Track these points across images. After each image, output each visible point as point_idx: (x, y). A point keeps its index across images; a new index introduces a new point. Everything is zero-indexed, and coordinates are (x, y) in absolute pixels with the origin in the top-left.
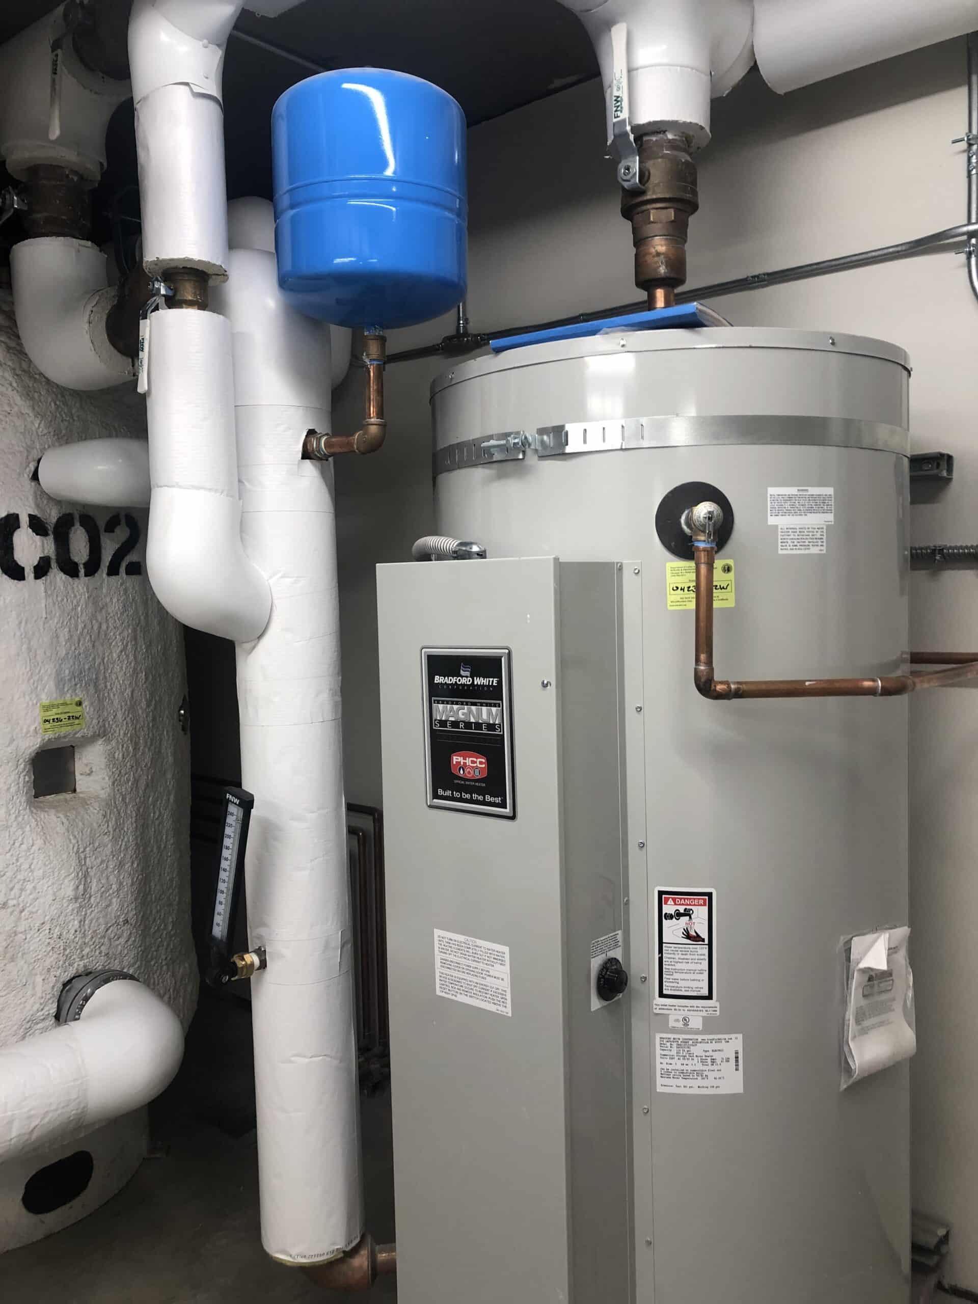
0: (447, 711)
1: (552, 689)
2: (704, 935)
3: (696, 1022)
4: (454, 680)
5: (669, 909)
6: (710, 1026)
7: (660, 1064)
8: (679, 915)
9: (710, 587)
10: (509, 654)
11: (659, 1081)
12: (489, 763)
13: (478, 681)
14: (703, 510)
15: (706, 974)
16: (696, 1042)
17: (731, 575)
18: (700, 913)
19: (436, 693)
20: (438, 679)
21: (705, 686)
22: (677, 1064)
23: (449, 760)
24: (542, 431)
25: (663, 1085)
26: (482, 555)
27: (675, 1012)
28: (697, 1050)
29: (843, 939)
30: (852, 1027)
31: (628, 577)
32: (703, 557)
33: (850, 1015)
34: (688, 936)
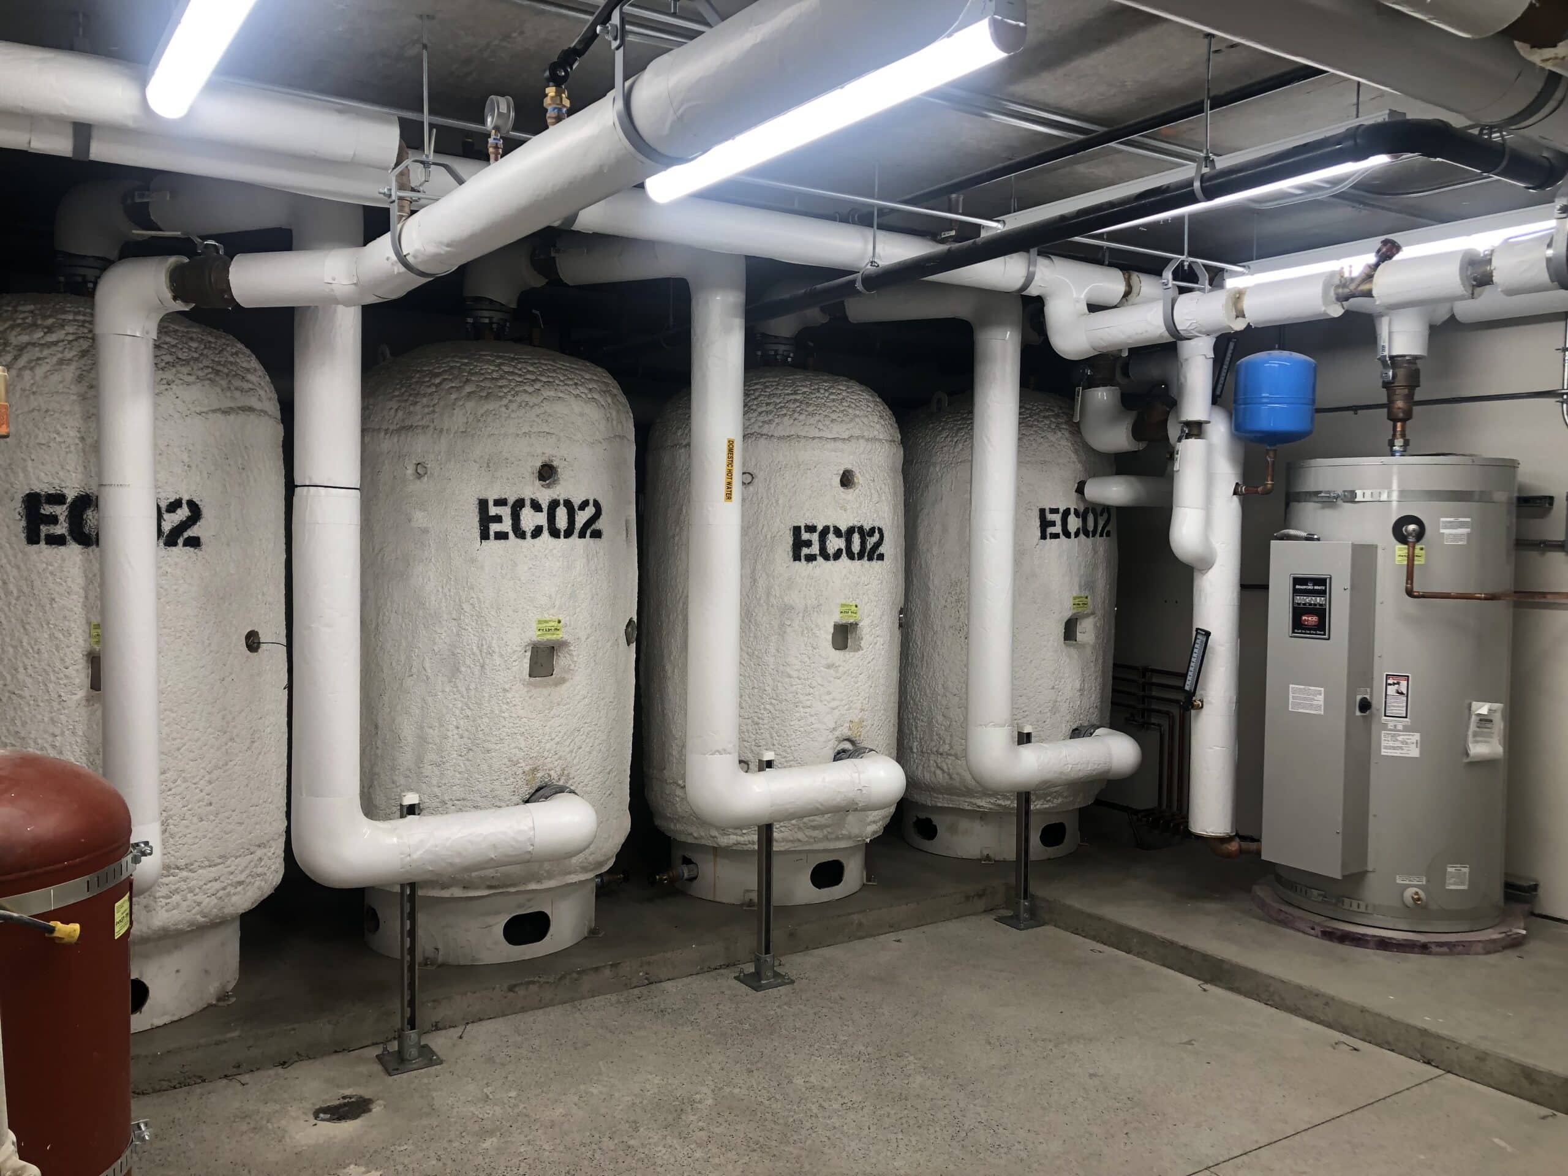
0: (1299, 599)
1: (1348, 591)
2: (1405, 692)
3: (1400, 727)
4: (1304, 587)
5: (1390, 681)
6: (1406, 729)
7: (1384, 743)
8: (1394, 684)
9: (1413, 556)
10: (1330, 578)
11: (1383, 750)
12: (1319, 619)
13: (1316, 587)
14: (1412, 527)
15: (1404, 709)
16: (1399, 735)
17: (1423, 552)
18: (1404, 683)
19: (1296, 592)
20: (1297, 587)
21: (1410, 593)
22: (1391, 744)
23: (1301, 618)
24: (1344, 491)
25: (1384, 752)
26: (1318, 539)
27: (1391, 723)
28: (1400, 738)
29: (1467, 702)
30: (1470, 738)
31: (1380, 552)
32: (1411, 544)
33: (1470, 733)
34: (1398, 692)
